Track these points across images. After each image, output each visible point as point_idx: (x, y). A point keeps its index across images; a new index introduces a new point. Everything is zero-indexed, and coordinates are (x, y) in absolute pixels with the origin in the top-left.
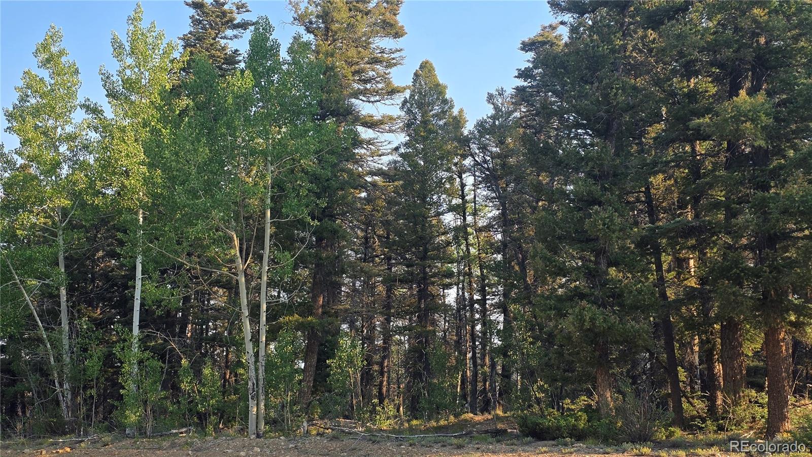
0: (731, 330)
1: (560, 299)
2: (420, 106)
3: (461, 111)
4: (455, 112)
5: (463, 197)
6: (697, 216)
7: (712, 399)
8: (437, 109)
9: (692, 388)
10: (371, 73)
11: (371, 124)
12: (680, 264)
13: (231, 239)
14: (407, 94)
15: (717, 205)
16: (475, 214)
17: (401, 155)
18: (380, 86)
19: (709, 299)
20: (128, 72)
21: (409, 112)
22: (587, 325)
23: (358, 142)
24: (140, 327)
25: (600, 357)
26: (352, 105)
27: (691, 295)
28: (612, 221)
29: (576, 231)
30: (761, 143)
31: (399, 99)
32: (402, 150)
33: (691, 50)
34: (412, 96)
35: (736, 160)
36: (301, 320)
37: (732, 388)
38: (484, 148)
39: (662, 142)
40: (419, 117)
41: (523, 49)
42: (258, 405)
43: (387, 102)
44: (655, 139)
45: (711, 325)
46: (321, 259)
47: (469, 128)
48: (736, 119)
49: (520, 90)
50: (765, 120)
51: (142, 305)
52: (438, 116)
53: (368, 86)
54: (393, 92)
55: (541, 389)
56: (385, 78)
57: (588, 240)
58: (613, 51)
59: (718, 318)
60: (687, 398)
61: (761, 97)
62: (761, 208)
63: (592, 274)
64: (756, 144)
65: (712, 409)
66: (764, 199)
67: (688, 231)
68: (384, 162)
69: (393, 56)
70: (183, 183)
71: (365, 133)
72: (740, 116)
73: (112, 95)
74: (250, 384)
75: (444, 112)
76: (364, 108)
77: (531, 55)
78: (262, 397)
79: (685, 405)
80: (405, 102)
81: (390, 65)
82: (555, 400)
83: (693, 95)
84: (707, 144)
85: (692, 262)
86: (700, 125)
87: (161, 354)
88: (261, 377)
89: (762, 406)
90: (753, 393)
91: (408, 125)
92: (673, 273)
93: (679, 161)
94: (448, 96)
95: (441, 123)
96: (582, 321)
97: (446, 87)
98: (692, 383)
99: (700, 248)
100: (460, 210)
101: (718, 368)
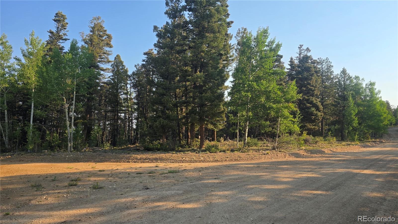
0: (193, 125)
1: (155, 117)
2: (116, 66)
3: (127, 68)
4: (126, 68)
5: (127, 90)
6: (186, 99)
7: (188, 141)
8: (121, 67)
10: (103, 57)
11: (103, 70)
12: (182, 109)
13: (64, 99)
14: (113, 63)
15: (191, 97)
16: (130, 95)
17: (111, 79)
18: (106, 60)
19: (188, 118)
20: (30, 50)
21: (113, 67)
22: (162, 124)
23: (100, 75)
24: (33, 122)
25: (164, 131)
26: (98, 64)
27: (184, 117)
28: (168, 99)
29: (160, 102)
30: (201, 84)
31: (110, 64)
32: (111, 77)
34: (114, 63)
35: (195, 87)
36: (83, 121)
37: (192, 138)
38: (134, 79)
39: (179, 81)
41: (144, 54)
42: (71, 144)
43: (107, 64)
44: (177, 80)
45: (188, 124)
46: (89, 105)
47: (130, 73)
48: (197, 78)
49: (143, 65)
50: (203, 79)
51: (33, 116)
52: (121, 69)
53: (102, 60)
54: (109, 62)
55: (148, 139)
56: (107, 58)
57: (162, 104)
58: (169, 59)
59: (190, 122)
60: (182, 140)
61: (202, 73)
62: (201, 98)
63: (163, 112)
65: (187, 143)
66: (202, 96)
67: (184, 102)
68: (105, 80)
69: (109, 52)
70: (50, 83)
71: (102, 72)
72: (198, 77)
73: (24, 55)
74: (68, 138)
75: (123, 68)
76: (102, 66)
77: (146, 56)
78: (72, 142)
79: (182, 142)
80: (112, 65)
81: (108, 55)
82: (151, 141)
83: (186, 71)
84: (189, 83)
85: (184, 109)
86: (189, 78)
87: (39, 129)
88: (72, 136)
89: (198, 142)
90: (197, 139)
91: (113, 71)
92: (180, 112)
93: (183, 86)
94: (124, 64)
95: (122, 71)
96: (160, 123)
97: (123, 62)
98: (183, 137)
99: (186, 106)
100: (126, 94)
101: (189, 134)
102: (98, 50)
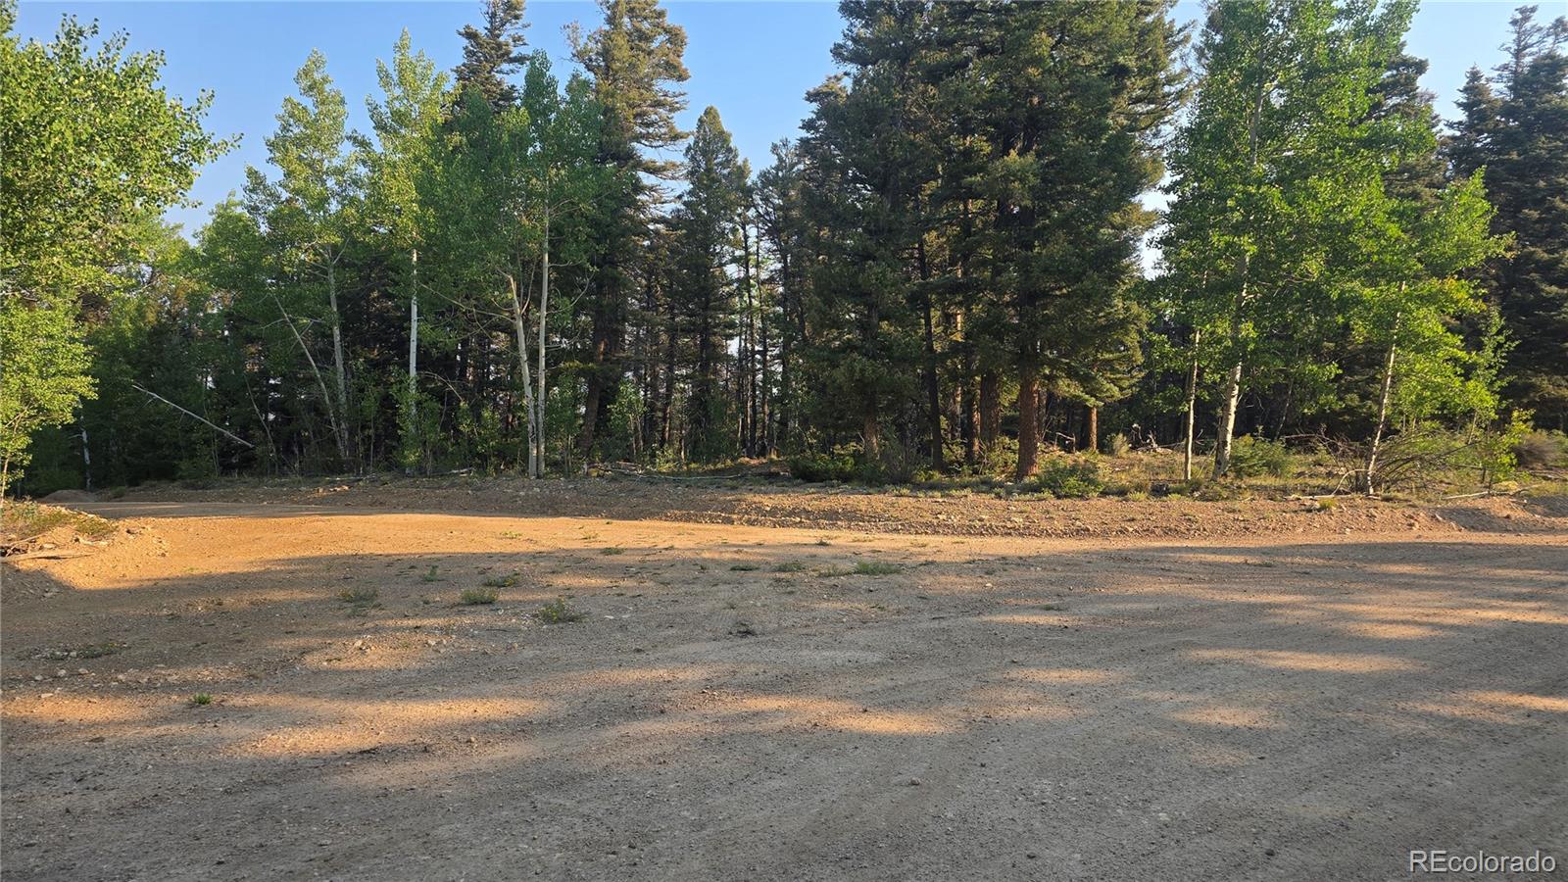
0: (991, 383)
1: (834, 351)
2: (704, 153)
3: (745, 161)
4: (740, 161)
5: (746, 248)
6: (964, 273)
7: (970, 445)
8: (721, 158)
9: (953, 435)
10: (654, 117)
11: (654, 170)
12: (948, 319)
13: (509, 283)
14: (691, 140)
15: (984, 263)
16: (757, 266)
17: (685, 203)
18: (663, 130)
19: (972, 352)
21: (693, 159)
22: (857, 376)
23: (638, 188)
24: (417, 369)
25: (869, 406)
26: (633, 149)
27: (955, 349)
28: (884, 276)
29: (851, 285)
30: (1027, 203)
31: (683, 144)
32: (685, 198)
33: (966, 107)
34: (696, 143)
35: (1005, 219)
36: (582, 366)
37: (989, 436)
38: (766, 200)
39: (937, 200)
40: (703, 165)
41: (808, 99)
42: (538, 447)
43: (670, 147)
44: (930, 196)
45: (972, 377)
46: (601, 306)
47: (752, 178)
48: (1005, 178)
49: (804, 142)
50: (1033, 180)
51: (418, 347)
52: (724, 165)
53: (651, 130)
54: (676, 137)
55: (813, 435)
56: (667, 122)
57: (863, 294)
59: (978, 372)
60: (947, 444)
61: (1030, 158)
62: (1024, 267)
63: (864, 327)
64: (1023, 204)
65: (969, 454)
66: (1027, 257)
67: (955, 288)
68: (667, 210)
69: (676, 100)
70: (457, 223)
71: (646, 179)
72: (1009, 175)
73: (380, 127)
74: (530, 427)
75: (728, 161)
76: (646, 152)
77: (815, 106)
78: (542, 440)
79: (945, 451)
80: (689, 149)
81: (673, 109)
82: (826, 445)
83: (968, 154)
84: (980, 202)
85: (959, 317)
86: (972, 184)
87: (440, 395)
88: (541, 420)
89: (1014, 452)
90: (1007, 440)
91: (692, 173)
92: (941, 328)
93: (951, 218)
94: (732, 145)
95: (725, 172)
96: (852, 372)
97: (730, 135)
98: (953, 430)
99: (967, 304)
100: (743, 262)
101: (977, 416)
102: (634, 94)
